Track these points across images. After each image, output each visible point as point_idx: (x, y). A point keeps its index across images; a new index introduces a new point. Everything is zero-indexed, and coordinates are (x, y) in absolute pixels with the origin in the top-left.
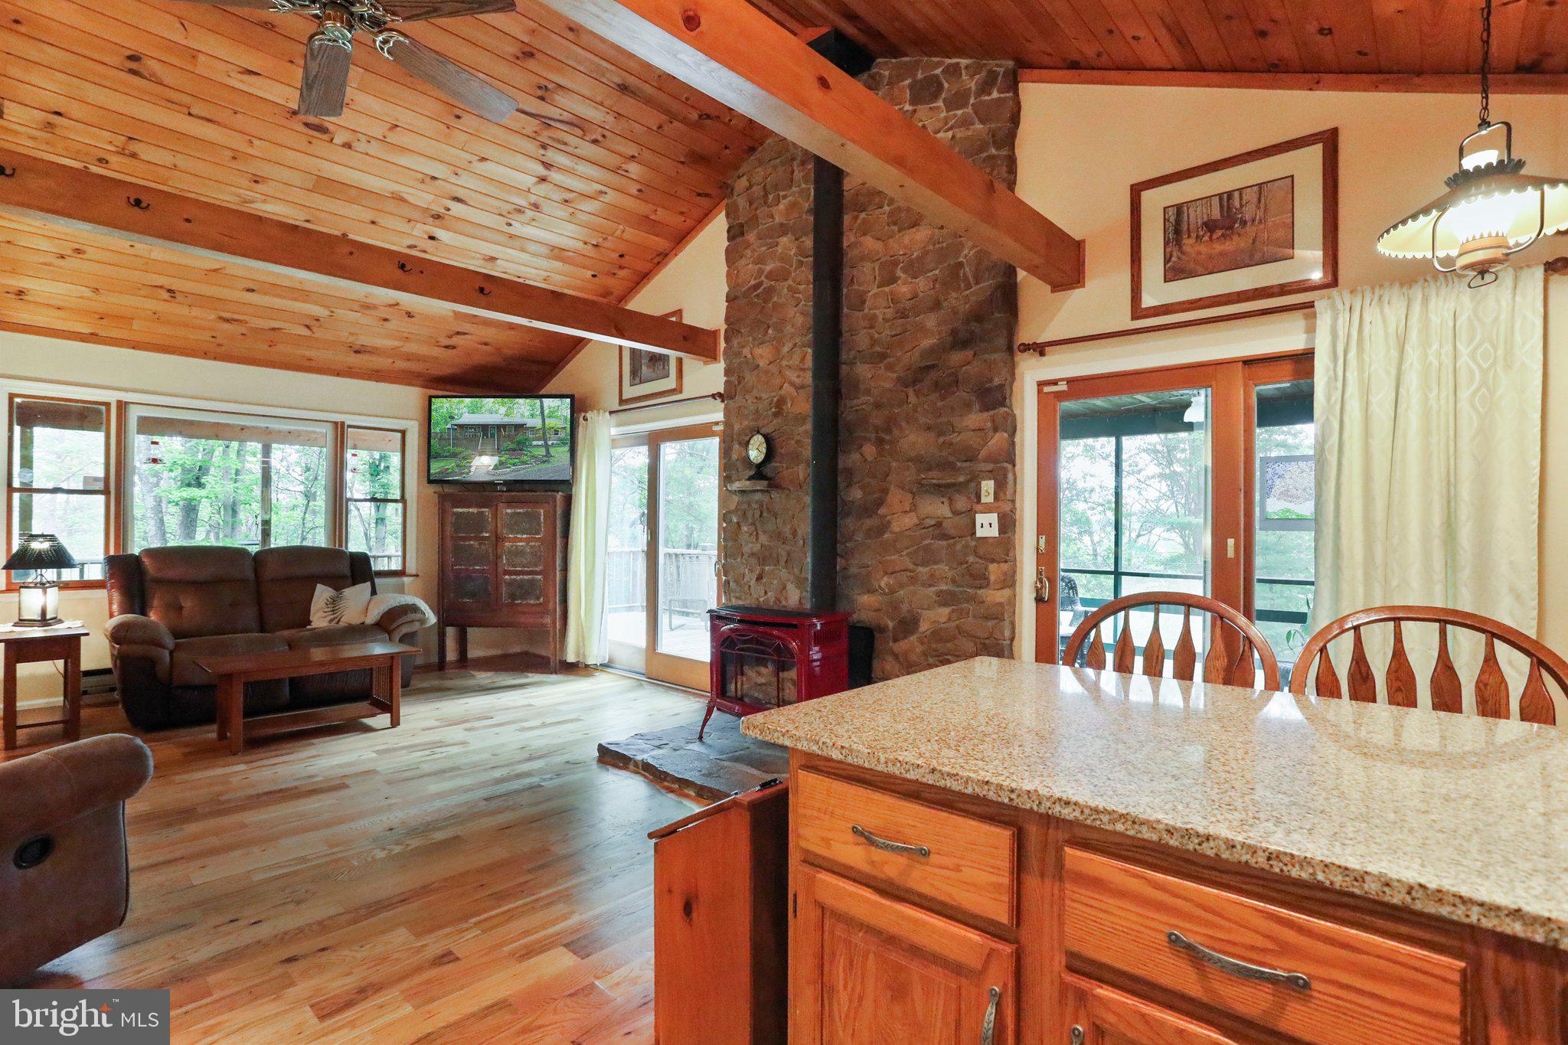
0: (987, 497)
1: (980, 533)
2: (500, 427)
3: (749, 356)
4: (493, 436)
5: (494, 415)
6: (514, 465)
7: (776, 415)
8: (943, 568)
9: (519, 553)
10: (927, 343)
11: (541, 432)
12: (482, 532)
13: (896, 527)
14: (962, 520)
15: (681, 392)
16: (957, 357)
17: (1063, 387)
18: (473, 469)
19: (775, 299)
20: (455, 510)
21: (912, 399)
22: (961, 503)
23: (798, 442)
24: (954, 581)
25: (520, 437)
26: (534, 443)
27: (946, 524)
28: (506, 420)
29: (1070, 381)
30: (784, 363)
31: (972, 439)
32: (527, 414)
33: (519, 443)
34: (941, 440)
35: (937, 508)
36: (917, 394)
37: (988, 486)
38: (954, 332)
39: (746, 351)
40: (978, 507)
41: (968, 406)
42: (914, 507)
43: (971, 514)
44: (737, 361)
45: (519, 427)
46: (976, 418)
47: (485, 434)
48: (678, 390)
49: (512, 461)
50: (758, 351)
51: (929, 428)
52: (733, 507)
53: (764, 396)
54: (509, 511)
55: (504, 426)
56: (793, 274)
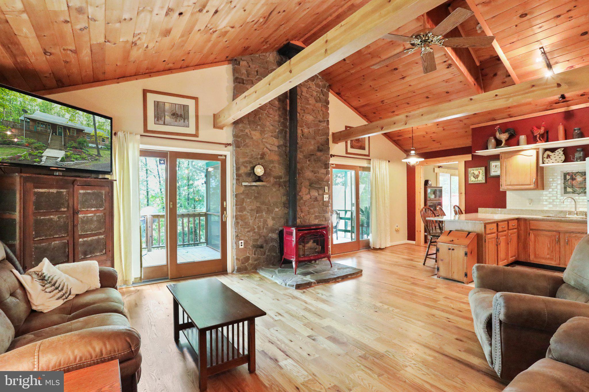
0: (326, 191)
1: (325, 200)
2: (66, 128)
3: (249, 133)
4: (60, 134)
5: (61, 118)
6: (76, 159)
7: (261, 158)
8: (316, 209)
9: (89, 221)
10: (312, 147)
11: (94, 137)
12: (60, 208)
13: (304, 199)
14: (321, 197)
15: (198, 137)
16: (319, 154)
17: (334, 166)
18: (44, 159)
19: (260, 116)
20: (36, 190)
21: (308, 162)
22: (321, 192)
23: (270, 169)
24: (319, 213)
25: (80, 139)
26: (90, 145)
27: (318, 197)
28: (70, 124)
29: (336, 165)
30: (264, 140)
31: (323, 176)
32: (85, 123)
33: (80, 143)
34: (315, 175)
35: (315, 193)
36: (309, 161)
37: (326, 188)
38: (318, 147)
39: (247, 131)
40: (325, 193)
41: (322, 167)
42: (309, 193)
43: (323, 194)
44: (241, 133)
45: (80, 131)
46: (323, 171)
47: (54, 132)
48: (196, 135)
49: (74, 156)
50: (253, 133)
51: (312, 171)
52: (241, 192)
53: (254, 150)
54: (81, 191)
55: (69, 128)
56: (267, 110)
